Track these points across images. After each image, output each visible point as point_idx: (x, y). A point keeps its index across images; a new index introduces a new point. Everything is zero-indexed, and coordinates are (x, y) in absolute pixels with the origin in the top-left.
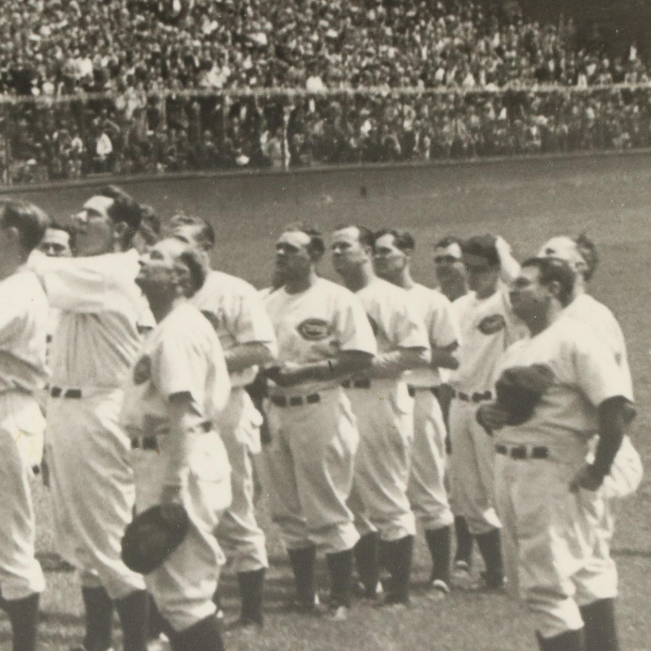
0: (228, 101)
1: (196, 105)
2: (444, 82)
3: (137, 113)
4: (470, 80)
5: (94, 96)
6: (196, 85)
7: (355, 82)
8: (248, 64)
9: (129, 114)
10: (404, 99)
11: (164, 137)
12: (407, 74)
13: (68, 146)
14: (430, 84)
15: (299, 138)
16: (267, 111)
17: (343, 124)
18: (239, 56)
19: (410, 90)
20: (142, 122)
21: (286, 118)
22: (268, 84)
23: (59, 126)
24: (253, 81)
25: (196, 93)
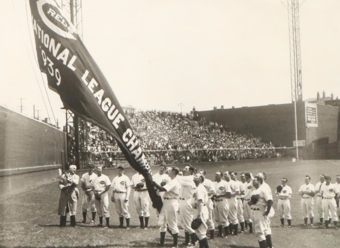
0: (208, 151)
1: (203, 152)
2: (241, 147)
3: (193, 153)
4: (245, 147)
5: (187, 150)
6: (203, 148)
7: (227, 147)
8: (211, 145)
9: (192, 153)
10: (235, 150)
11: (197, 156)
12: (236, 146)
13: (183, 158)
14: (239, 148)
15: (219, 157)
16: (214, 152)
17: (226, 154)
18: (209, 143)
19: (236, 149)
20: (194, 154)
21: (217, 153)
22: (214, 148)
23: (181, 155)
24: (211, 147)
25: (202, 149)
